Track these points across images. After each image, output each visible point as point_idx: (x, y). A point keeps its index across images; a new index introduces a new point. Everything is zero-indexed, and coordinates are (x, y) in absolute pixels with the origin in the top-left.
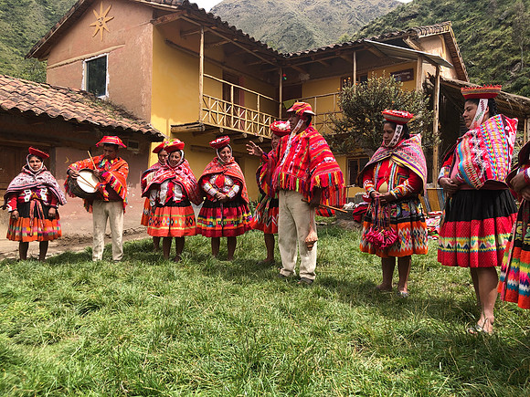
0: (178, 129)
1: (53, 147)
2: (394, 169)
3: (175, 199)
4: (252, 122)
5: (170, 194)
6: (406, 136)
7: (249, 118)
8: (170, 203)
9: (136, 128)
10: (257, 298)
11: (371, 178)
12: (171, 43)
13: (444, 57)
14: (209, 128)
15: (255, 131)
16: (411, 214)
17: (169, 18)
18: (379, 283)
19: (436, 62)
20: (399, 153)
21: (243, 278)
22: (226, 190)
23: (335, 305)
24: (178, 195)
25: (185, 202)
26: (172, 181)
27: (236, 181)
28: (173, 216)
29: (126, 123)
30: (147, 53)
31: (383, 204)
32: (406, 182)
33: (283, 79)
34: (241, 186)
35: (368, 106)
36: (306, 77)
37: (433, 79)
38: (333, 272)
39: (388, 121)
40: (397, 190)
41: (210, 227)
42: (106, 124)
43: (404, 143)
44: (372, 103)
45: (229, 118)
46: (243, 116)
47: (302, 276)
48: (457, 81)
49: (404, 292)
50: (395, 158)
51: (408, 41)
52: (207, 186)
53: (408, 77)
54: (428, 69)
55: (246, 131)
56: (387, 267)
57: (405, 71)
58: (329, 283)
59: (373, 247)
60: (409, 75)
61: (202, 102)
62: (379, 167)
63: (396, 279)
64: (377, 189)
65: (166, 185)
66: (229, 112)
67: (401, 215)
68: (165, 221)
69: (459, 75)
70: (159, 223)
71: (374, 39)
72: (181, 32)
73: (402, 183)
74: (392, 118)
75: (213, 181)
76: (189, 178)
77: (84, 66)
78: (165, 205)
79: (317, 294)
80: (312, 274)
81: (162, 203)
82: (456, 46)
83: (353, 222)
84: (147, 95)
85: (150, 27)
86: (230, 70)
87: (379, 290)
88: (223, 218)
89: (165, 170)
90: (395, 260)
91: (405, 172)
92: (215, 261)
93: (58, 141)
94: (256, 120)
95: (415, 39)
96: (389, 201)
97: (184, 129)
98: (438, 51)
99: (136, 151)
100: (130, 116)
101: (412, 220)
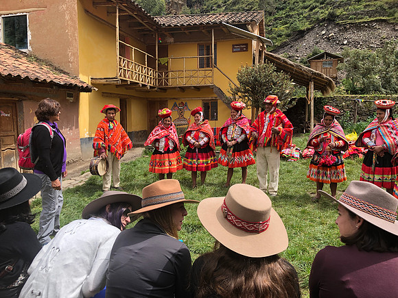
2: (333, 138)
3: (170, 148)
5: (167, 145)
7: (142, 71)
8: (167, 151)
12: (88, 12)
16: (341, 161)
20: (333, 129)
24: (171, 146)
26: (167, 138)
27: (207, 135)
28: (170, 159)
33: (159, 42)
34: (209, 139)
41: (190, 165)
45: (132, 72)
46: (139, 71)
50: (331, 132)
51: (249, 27)
52: (189, 138)
55: (141, 82)
60: (246, 48)
61: (118, 62)
65: (164, 139)
66: (132, 68)
72: (94, 4)
75: (192, 135)
77: (1, 20)
78: (165, 153)
81: (162, 151)
88: (198, 159)
89: (162, 129)
93: (25, 96)
94: (145, 73)
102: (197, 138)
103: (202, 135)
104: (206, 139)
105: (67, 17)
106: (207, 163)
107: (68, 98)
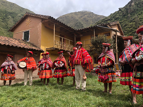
0: (48, 49)
1: (14, 55)
2: (106, 59)
3: (47, 68)
4: (68, 47)
5: (46, 66)
6: (109, 50)
7: (67, 46)
8: (45, 69)
9: (37, 49)
10: (70, 95)
11: (100, 61)
12: (46, 27)
13: (118, 30)
14: (56, 49)
15: (68, 50)
16: (111, 71)
17: (46, 21)
18: (103, 90)
19: (116, 31)
20: (107, 54)
21: (66, 90)
22: (60, 65)
23: (91, 97)
24: (48, 67)
25: (50, 69)
26: (46, 63)
27: (63, 62)
28: (46, 72)
29: (34, 48)
30: (40, 30)
31: (104, 68)
32: (110, 62)
33: (76, 36)
34: (64, 64)
35: (98, 42)
36: (82, 35)
37: (115, 35)
38: (91, 87)
39: (104, 46)
40: (107, 64)
41: (55, 75)
42: (28, 48)
43: (108, 52)
44: (99, 42)
45: (61, 46)
46: (65, 46)
47: (82, 89)
48: (121, 36)
49: (111, 93)
50: (106, 56)
51: (108, 26)
52: (56, 64)
53: (109, 35)
54: (114, 33)
55: (66, 49)
56: (106, 86)
57: (108, 34)
58: (90, 91)
59: (101, 80)
60: (109, 34)
61: (54, 42)
62: (102, 58)
63: (108, 89)
64: (102, 64)
65: (44, 64)
66: (62, 45)
67: (109, 71)
68: (44, 74)
69: (122, 34)
70: (42, 75)
71: (99, 25)
72: (49, 24)
73: (108, 62)
74: (105, 45)
75: (57, 62)
76: (51, 62)
77: (23, 33)
78: (44, 70)
79: (87, 94)
80: (85, 88)
81: (43, 69)
82: (121, 27)
83: (95, 74)
84: (40, 41)
85: (41, 23)
86: (62, 34)
87: (104, 92)
88: (59, 72)
89: (44, 60)
90: (108, 84)
91: (109, 59)
92: (58, 85)
93: (16, 53)
94: (69, 47)
95: (110, 25)
96: (105, 67)
97: (49, 49)
98: (116, 28)
99: (36, 55)
100: (35, 46)
101: (112, 72)
102: (59, 63)
103: (61, 62)
104: (63, 64)
105: (39, 29)
106: (63, 74)
107: (35, 55)
